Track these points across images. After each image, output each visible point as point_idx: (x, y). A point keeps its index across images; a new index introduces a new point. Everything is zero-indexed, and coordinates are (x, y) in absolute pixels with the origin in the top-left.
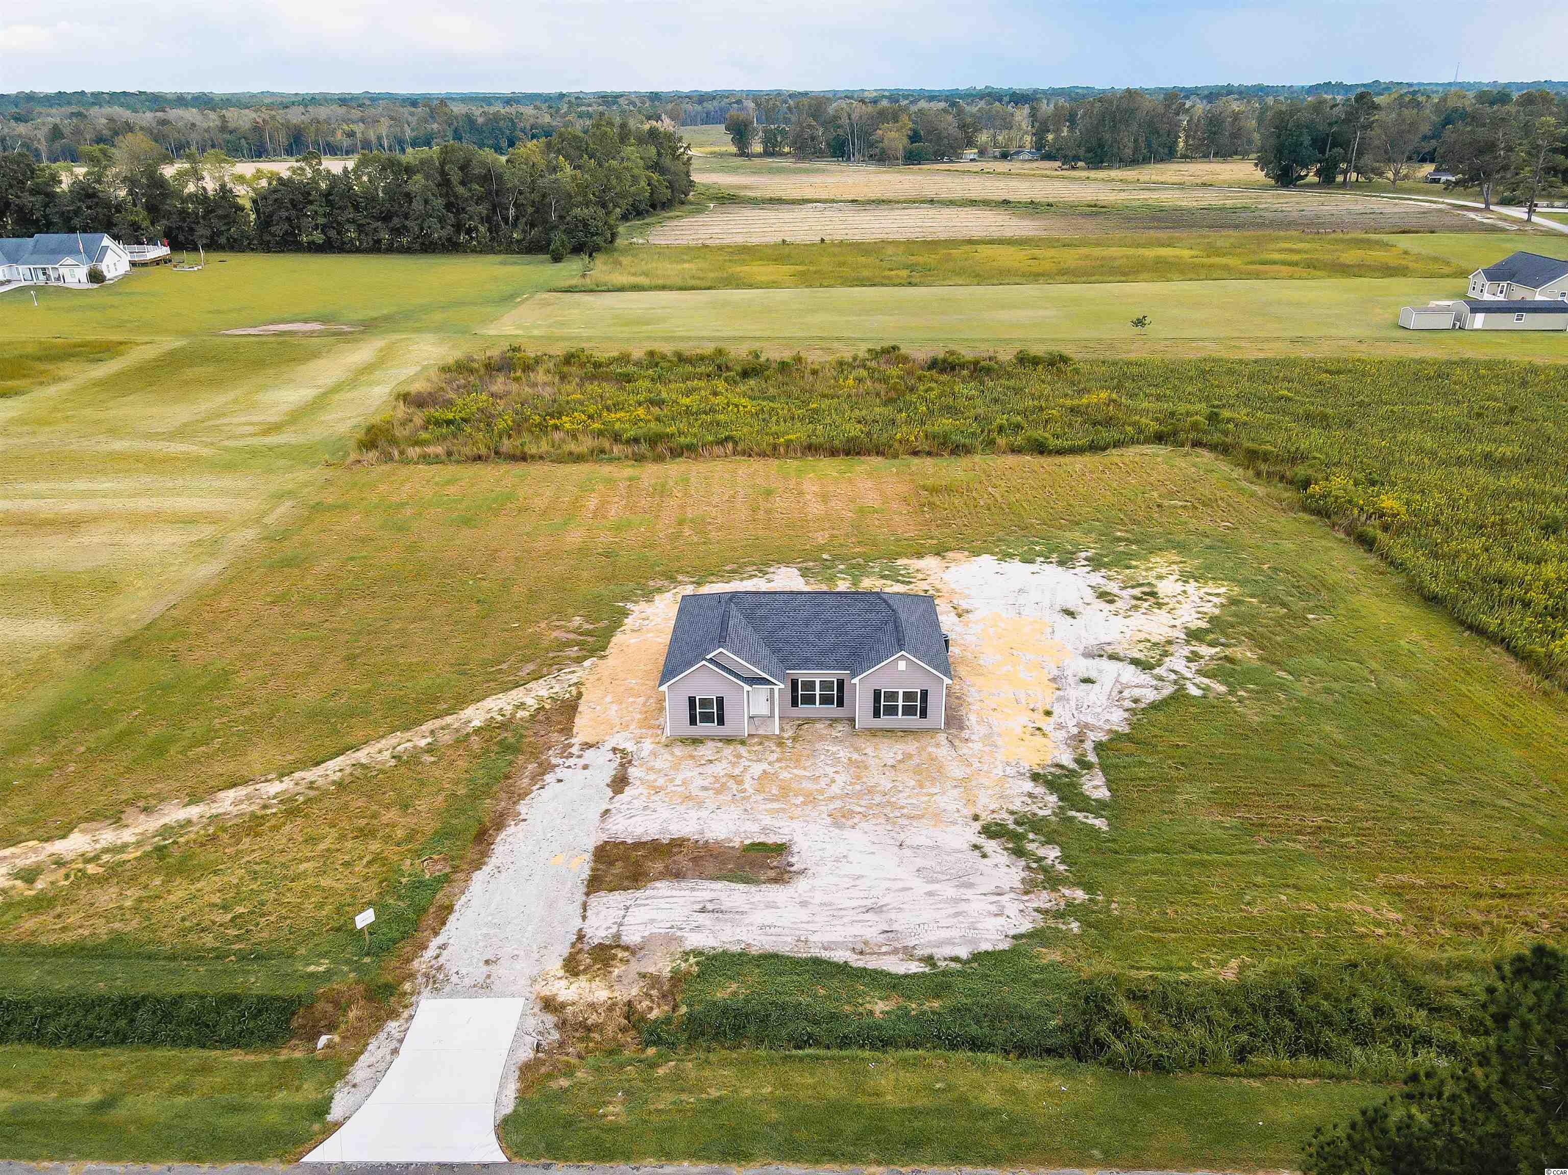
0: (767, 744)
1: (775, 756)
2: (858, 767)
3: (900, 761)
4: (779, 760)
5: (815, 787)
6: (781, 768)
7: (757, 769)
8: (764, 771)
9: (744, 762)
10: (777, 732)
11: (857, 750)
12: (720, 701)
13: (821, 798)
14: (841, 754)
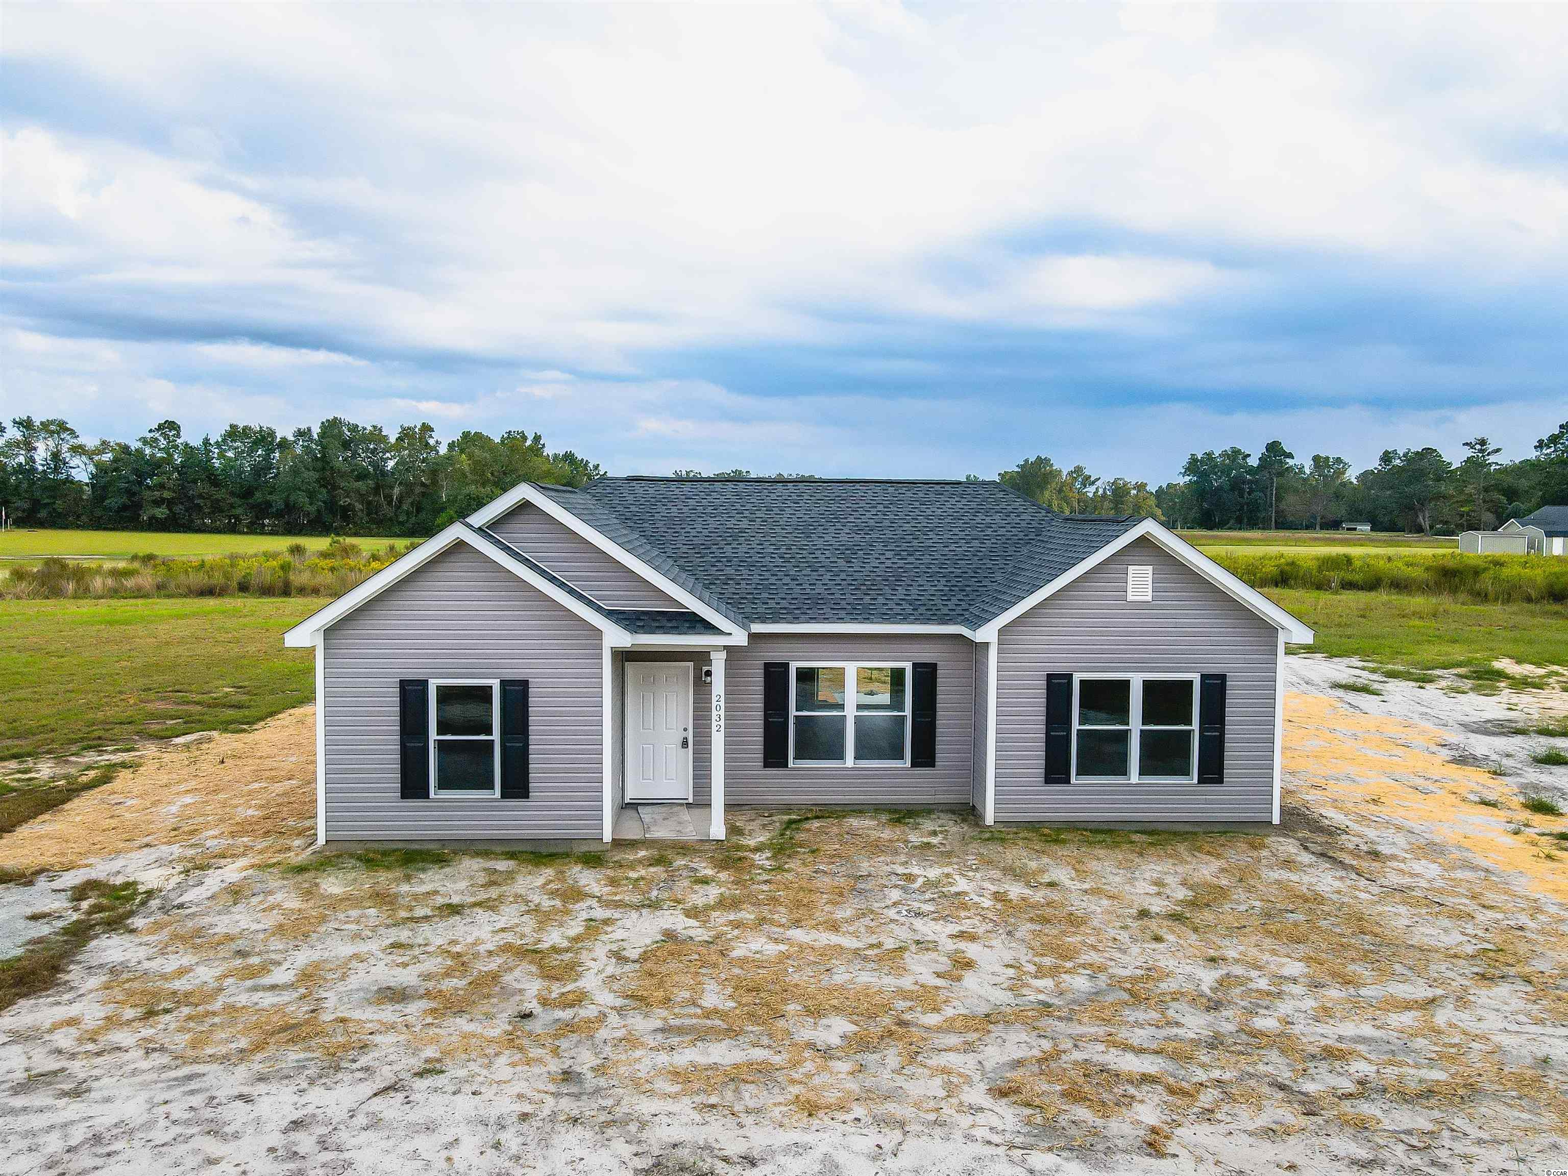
0: (680, 862)
1: (713, 893)
4: (722, 904)
5: (889, 982)
6: (737, 925)
7: (640, 931)
10: (718, 830)
12: (517, 696)
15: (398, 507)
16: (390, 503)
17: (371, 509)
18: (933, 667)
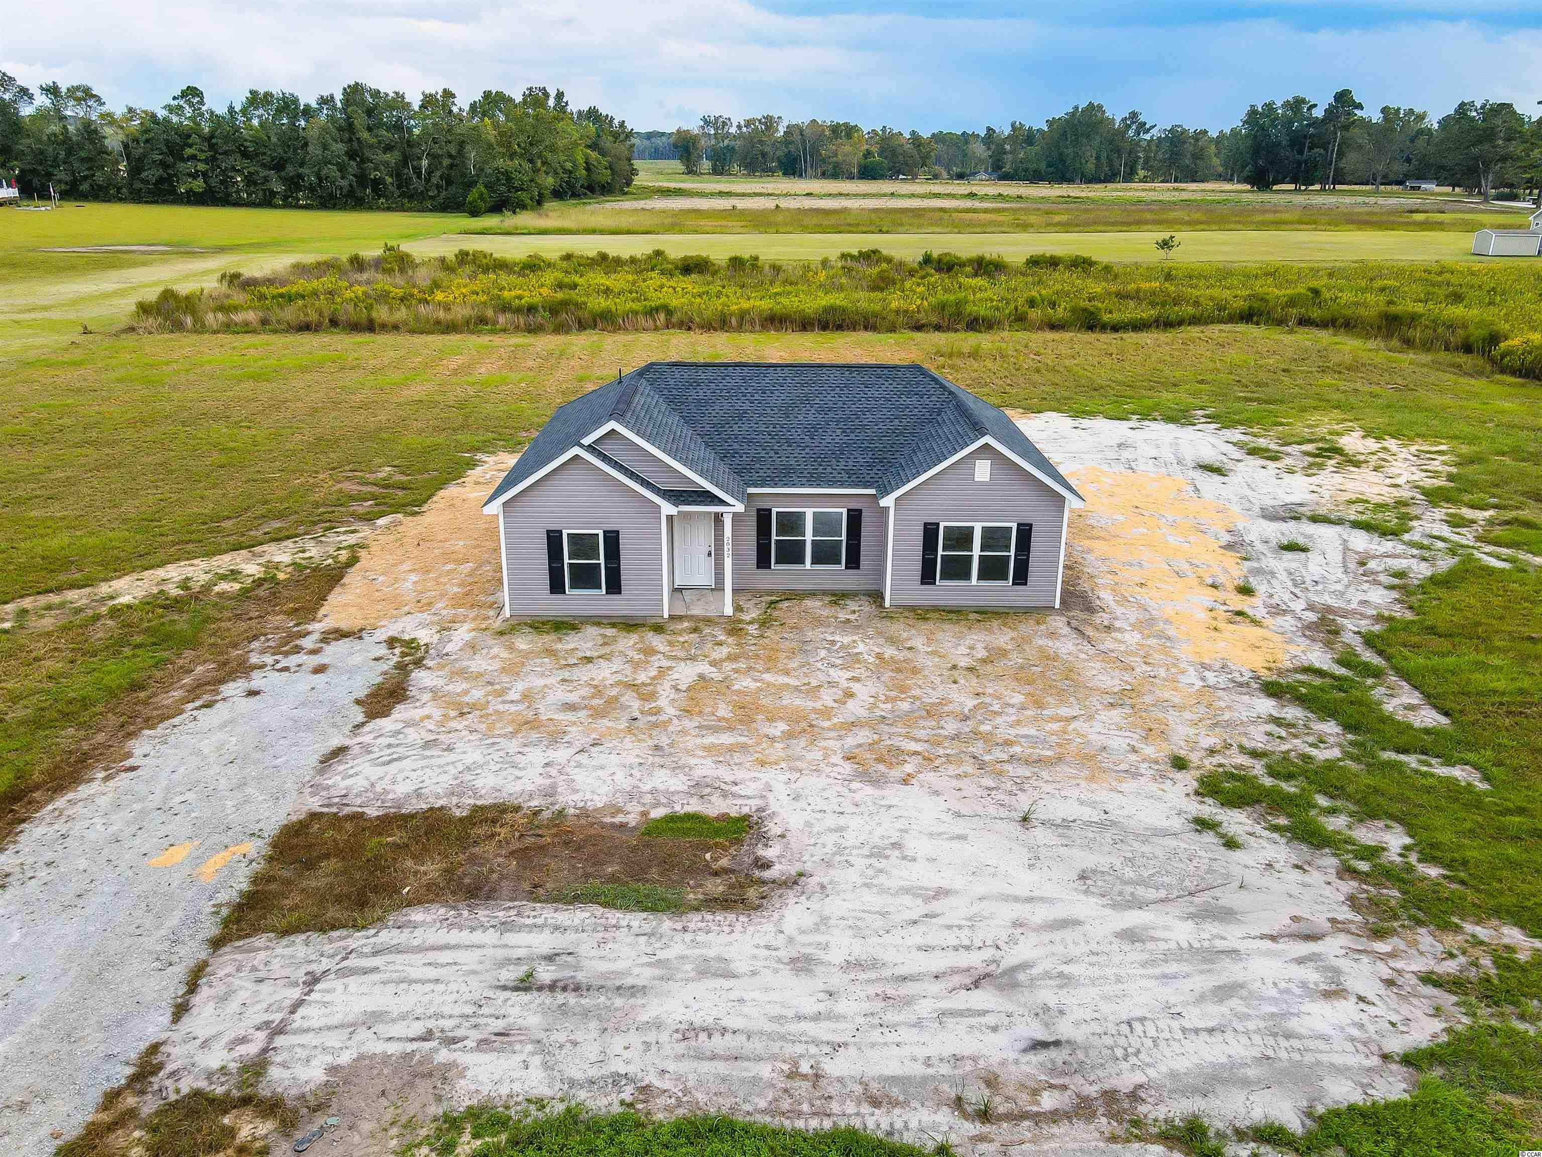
0: (707, 631)
1: (725, 651)
2: (899, 670)
3: (984, 661)
4: (731, 658)
5: (810, 704)
6: (736, 671)
7: (686, 673)
8: (702, 677)
9: (658, 661)
10: (729, 610)
11: (892, 640)
12: (613, 539)
13: (827, 724)
14: (861, 648)
15: (428, 180)
16: (419, 177)
17: (402, 182)
18: (860, 511)
